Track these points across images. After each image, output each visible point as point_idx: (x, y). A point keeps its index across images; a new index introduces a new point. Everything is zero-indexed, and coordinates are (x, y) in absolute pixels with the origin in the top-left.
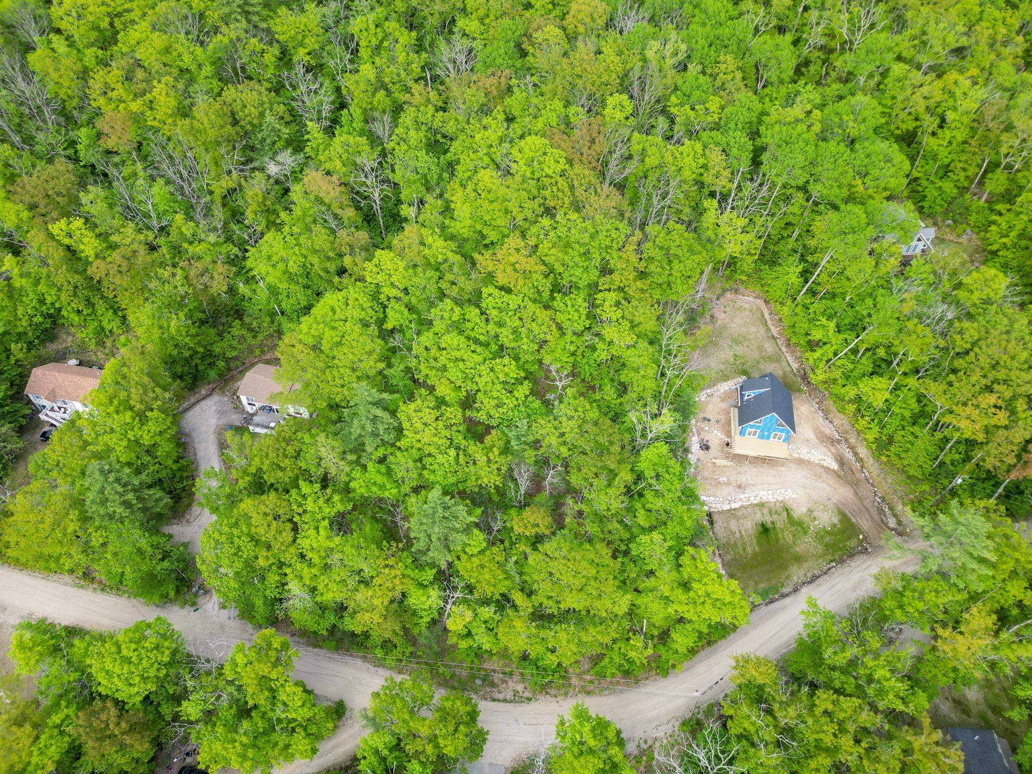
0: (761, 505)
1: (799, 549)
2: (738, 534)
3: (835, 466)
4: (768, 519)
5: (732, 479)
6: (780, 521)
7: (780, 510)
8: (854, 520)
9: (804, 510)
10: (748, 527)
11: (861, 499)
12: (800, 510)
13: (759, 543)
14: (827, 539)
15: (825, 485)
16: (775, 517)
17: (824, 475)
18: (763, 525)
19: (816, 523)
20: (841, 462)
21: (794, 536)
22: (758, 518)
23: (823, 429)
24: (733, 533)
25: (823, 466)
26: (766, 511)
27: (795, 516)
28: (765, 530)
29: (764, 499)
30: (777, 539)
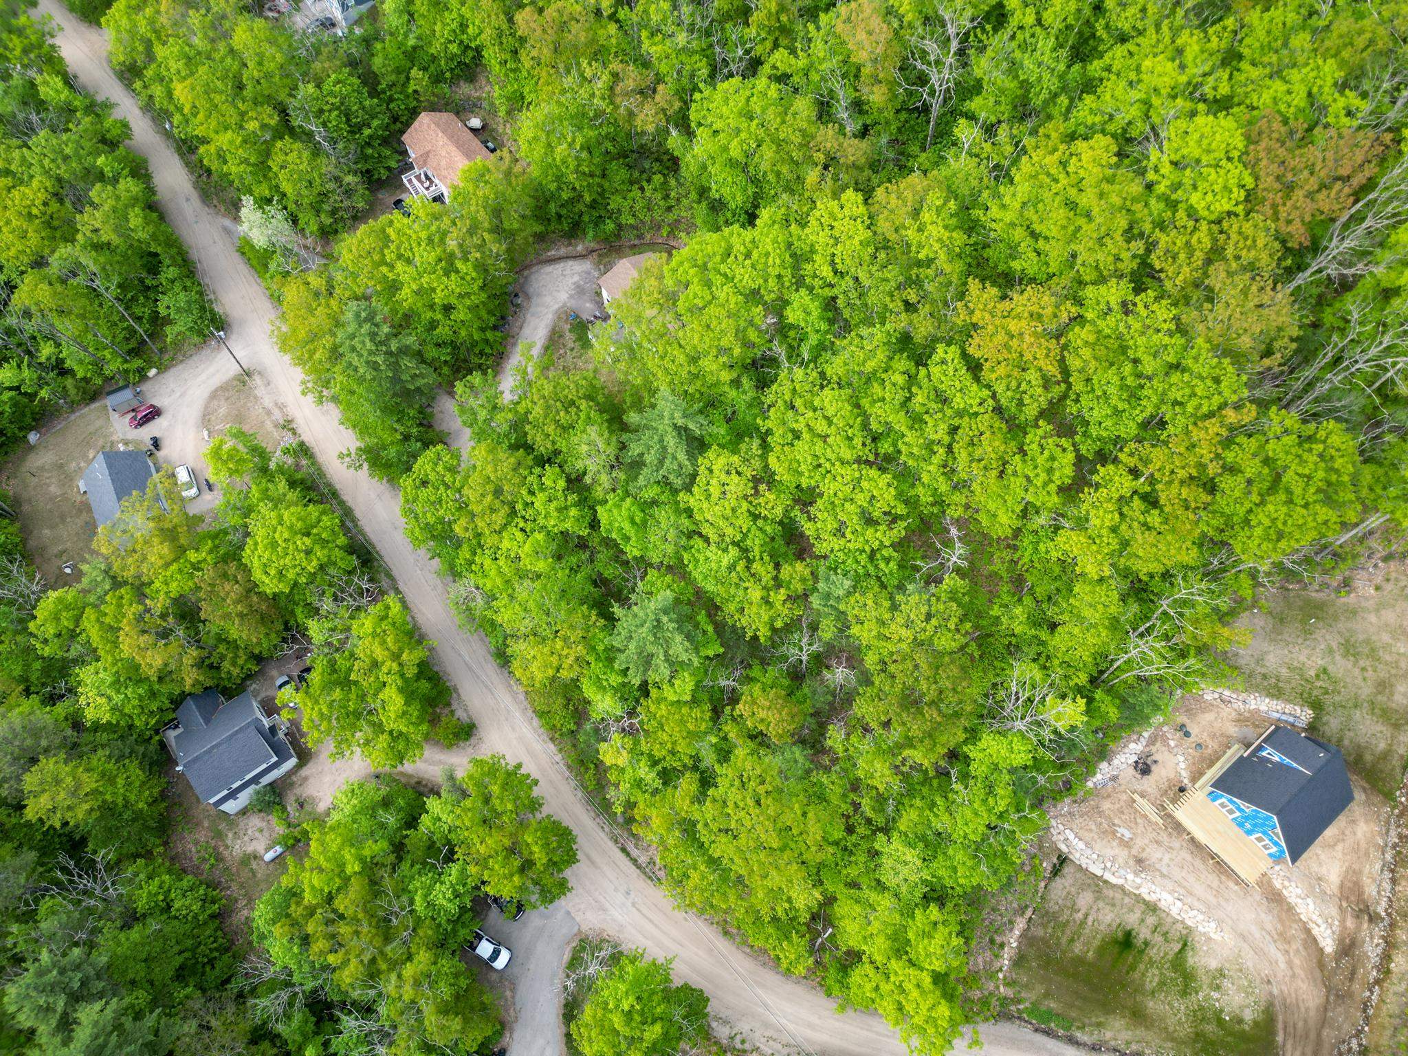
0: (1152, 908)
1: (1153, 1006)
2: (1080, 916)
3: (1329, 946)
4: (1144, 933)
5: (1139, 842)
6: (1161, 950)
7: (1174, 934)
8: (1280, 1038)
9: (1214, 964)
10: (1106, 919)
11: (1323, 1022)
12: (1204, 960)
13: (1101, 951)
14: (1210, 1028)
15: (1281, 959)
16: (1158, 938)
17: (1297, 945)
18: (1128, 934)
19: (1215, 995)
20: (1348, 947)
21: (1162, 984)
22: (1132, 920)
23: (1366, 881)
24: (1073, 908)
25: (1308, 931)
26: (1151, 920)
27: (1191, 960)
28: (1125, 942)
29: (1163, 905)
30: (1133, 968)
